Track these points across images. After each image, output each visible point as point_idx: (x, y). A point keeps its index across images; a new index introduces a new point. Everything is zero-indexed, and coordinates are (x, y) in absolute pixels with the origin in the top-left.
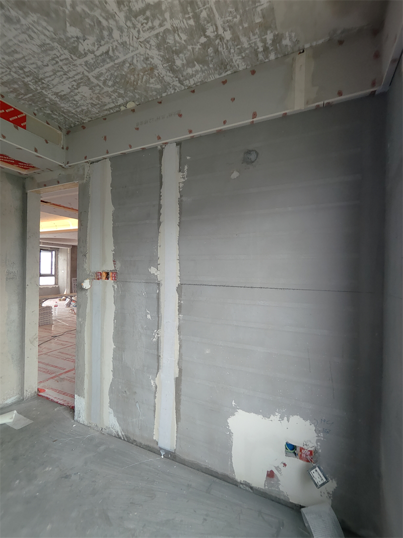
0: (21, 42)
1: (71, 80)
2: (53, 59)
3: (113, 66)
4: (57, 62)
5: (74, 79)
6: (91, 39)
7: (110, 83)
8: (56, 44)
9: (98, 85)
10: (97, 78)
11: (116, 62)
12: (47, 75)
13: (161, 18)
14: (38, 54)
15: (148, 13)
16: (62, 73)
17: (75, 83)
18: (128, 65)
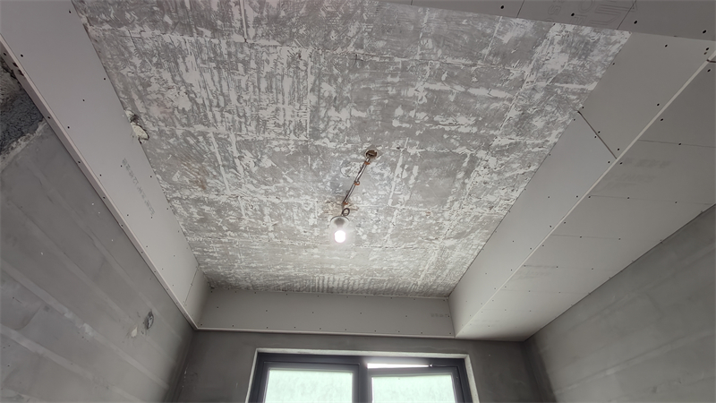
0: (277, 110)
1: (207, 103)
2: (245, 116)
3: (217, 161)
4: (239, 116)
5: (208, 109)
6: (254, 170)
7: (192, 141)
8: (261, 138)
9: (189, 125)
10: (204, 134)
11: (222, 168)
12: (224, 84)
13: (252, 217)
14: (257, 111)
15: (259, 213)
16: (222, 104)
17: (199, 101)
18: (215, 173)
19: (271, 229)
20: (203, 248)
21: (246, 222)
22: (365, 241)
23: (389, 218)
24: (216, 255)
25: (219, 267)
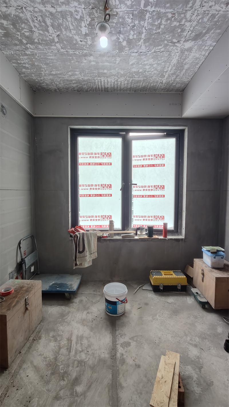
13: (39, 28)
15: (43, 24)
19: (56, 40)
20: (17, 60)
21: (37, 35)
22: (125, 47)
23: (142, 23)
24: (27, 66)
25: (33, 75)
